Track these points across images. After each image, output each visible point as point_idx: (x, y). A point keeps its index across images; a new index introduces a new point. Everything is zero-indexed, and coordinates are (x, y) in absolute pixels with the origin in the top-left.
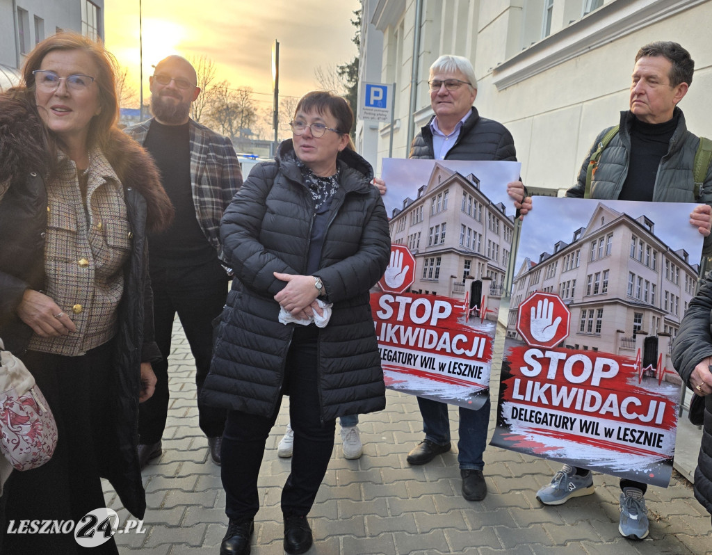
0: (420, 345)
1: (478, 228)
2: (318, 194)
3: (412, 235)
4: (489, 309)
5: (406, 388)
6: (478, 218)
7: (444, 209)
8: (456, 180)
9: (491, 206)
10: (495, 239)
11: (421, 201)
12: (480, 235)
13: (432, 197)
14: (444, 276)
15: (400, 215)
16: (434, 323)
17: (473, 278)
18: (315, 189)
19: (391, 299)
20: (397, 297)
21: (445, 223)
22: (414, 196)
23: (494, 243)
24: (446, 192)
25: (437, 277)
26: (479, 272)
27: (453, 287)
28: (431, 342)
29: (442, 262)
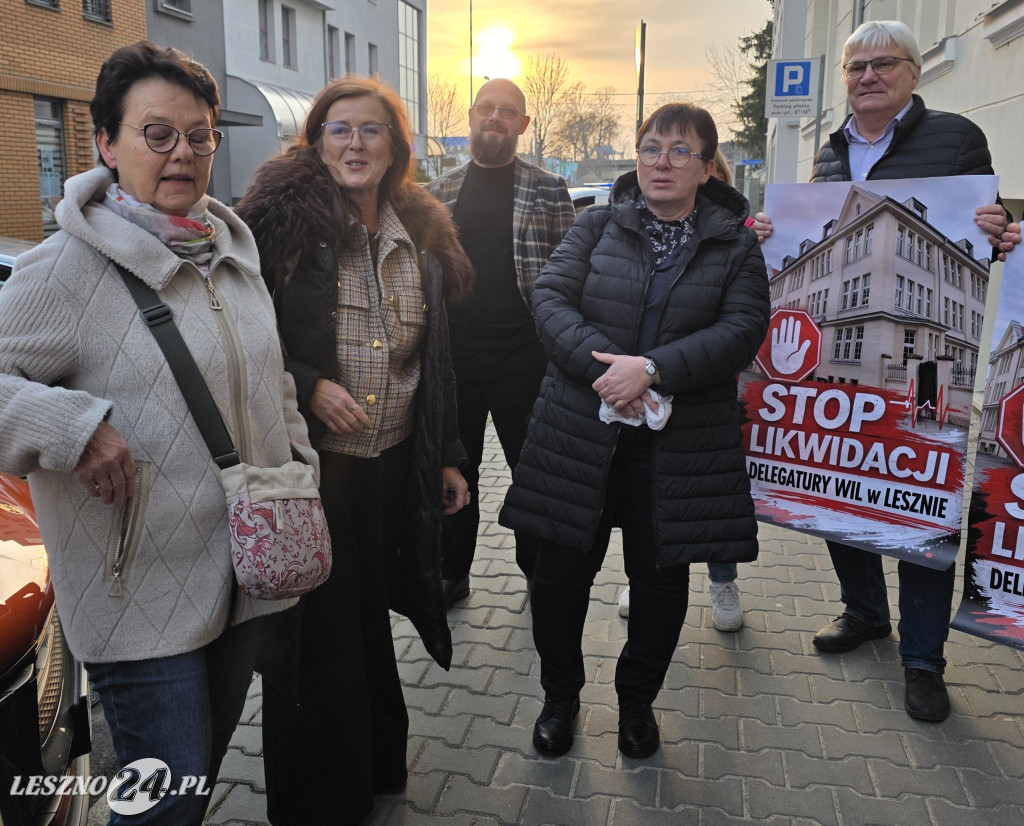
0: (833, 461)
1: (927, 281)
2: (662, 245)
3: (814, 295)
4: (953, 407)
5: (813, 527)
6: (925, 264)
7: (866, 254)
8: (885, 209)
9: (948, 245)
10: (955, 295)
11: (828, 243)
12: (930, 291)
13: (847, 236)
14: (870, 354)
15: (793, 266)
16: (855, 427)
17: (920, 358)
18: (658, 237)
19: (782, 391)
20: (792, 388)
21: (869, 274)
22: (817, 236)
23: (954, 303)
24: (871, 228)
25: (857, 356)
26: (930, 348)
27: (886, 373)
28: (851, 457)
29: (865, 333)
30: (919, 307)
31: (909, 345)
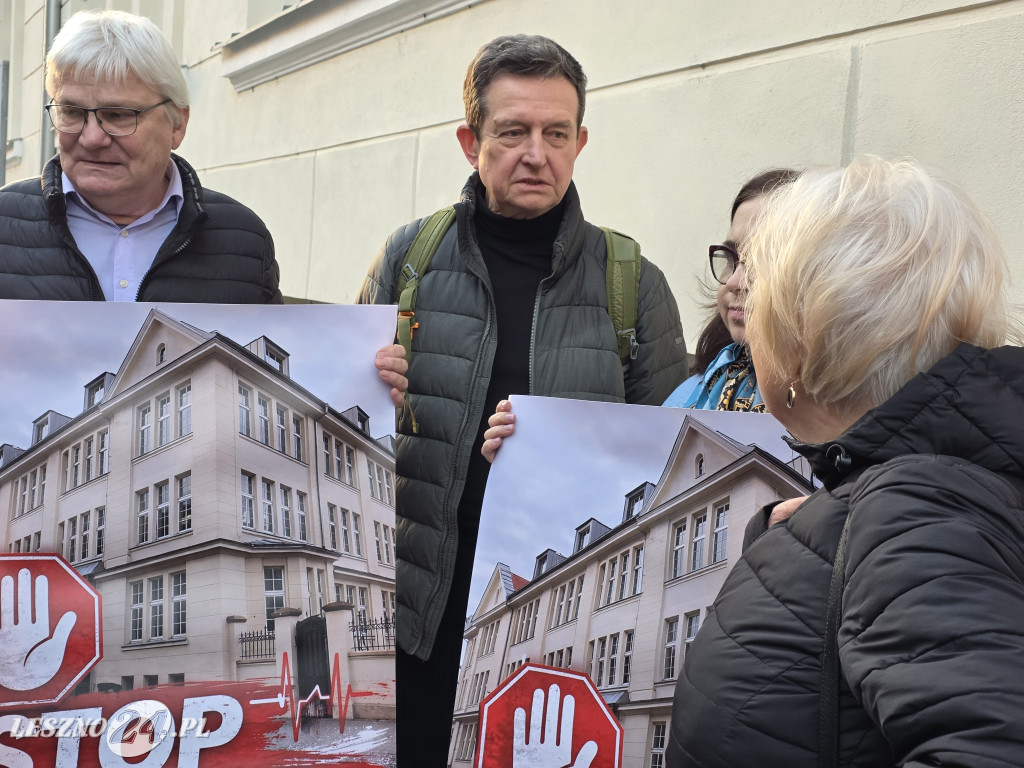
6: (292, 450)
7: (182, 435)
9: (330, 417)
10: (344, 498)
11: (97, 418)
12: (302, 495)
13: (138, 403)
14: (204, 623)
17: (296, 613)
21: (188, 473)
24: (186, 387)
25: (180, 628)
26: (312, 594)
29: (189, 583)
30: (287, 523)
31: (274, 593)
